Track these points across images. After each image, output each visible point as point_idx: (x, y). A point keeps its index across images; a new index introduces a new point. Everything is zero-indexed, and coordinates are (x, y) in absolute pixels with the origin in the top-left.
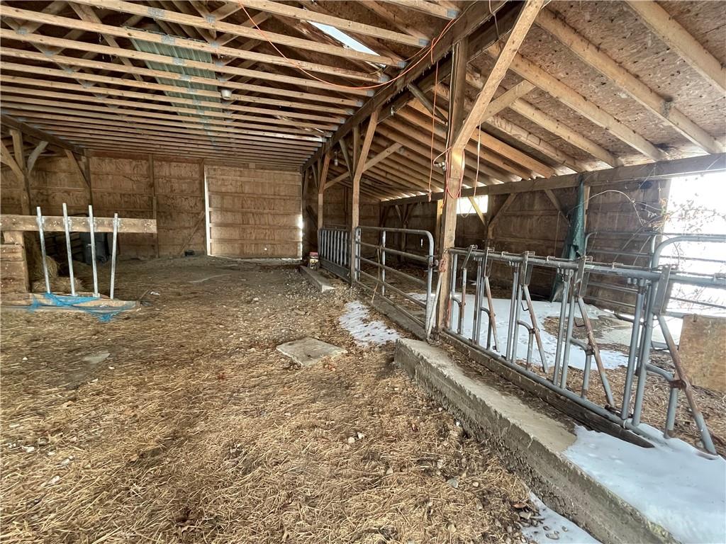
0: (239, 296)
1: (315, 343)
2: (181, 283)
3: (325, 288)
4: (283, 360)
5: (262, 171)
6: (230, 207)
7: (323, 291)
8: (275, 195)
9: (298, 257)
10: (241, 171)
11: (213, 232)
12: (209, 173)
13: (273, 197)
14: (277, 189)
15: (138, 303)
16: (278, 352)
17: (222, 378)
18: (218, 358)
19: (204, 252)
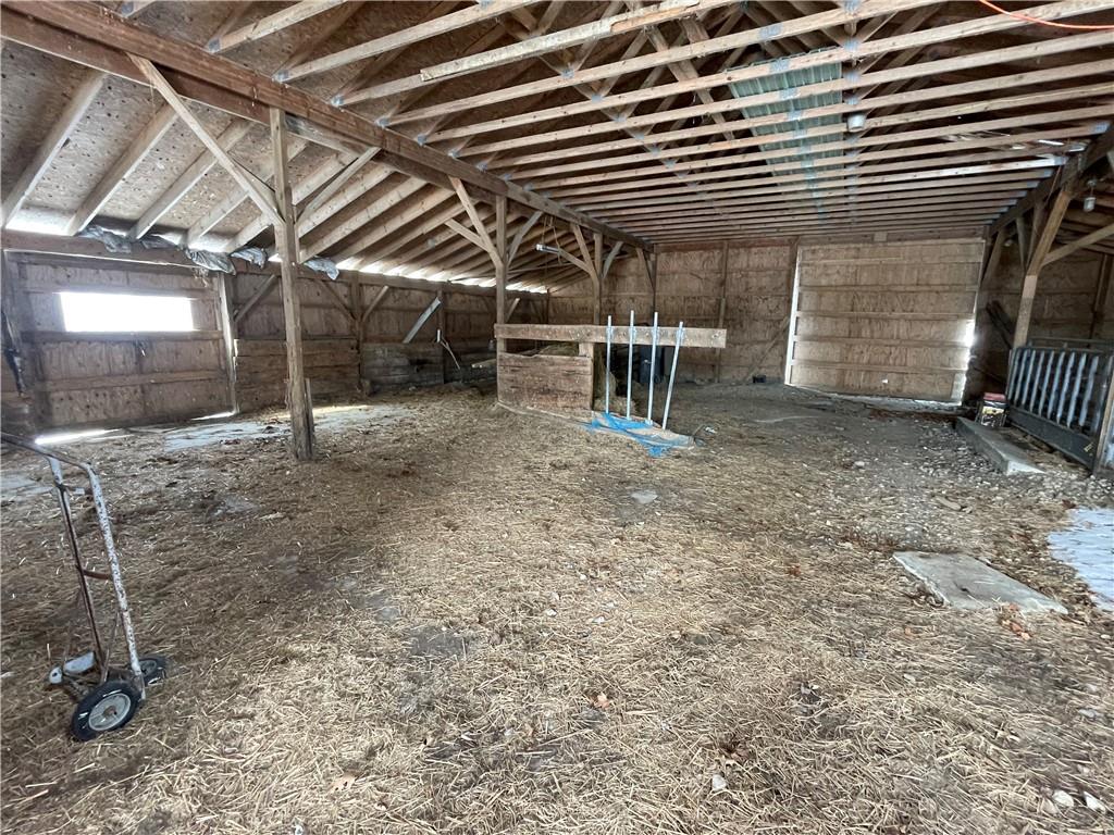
0: (830, 453)
1: (980, 571)
2: (745, 421)
3: (1016, 467)
4: (904, 579)
5: (899, 243)
6: (831, 309)
7: (1010, 472)
8: (918, 285)
9: (953, 401)
10: (859, 249)
11: (797, 348)
12: (803, 258)
13: (913, 289)
14: (927, 272)
15: (692, 439)
16: (895, 563)
17: (794, 573)
18: (790, 541)
19: (780, 380)
